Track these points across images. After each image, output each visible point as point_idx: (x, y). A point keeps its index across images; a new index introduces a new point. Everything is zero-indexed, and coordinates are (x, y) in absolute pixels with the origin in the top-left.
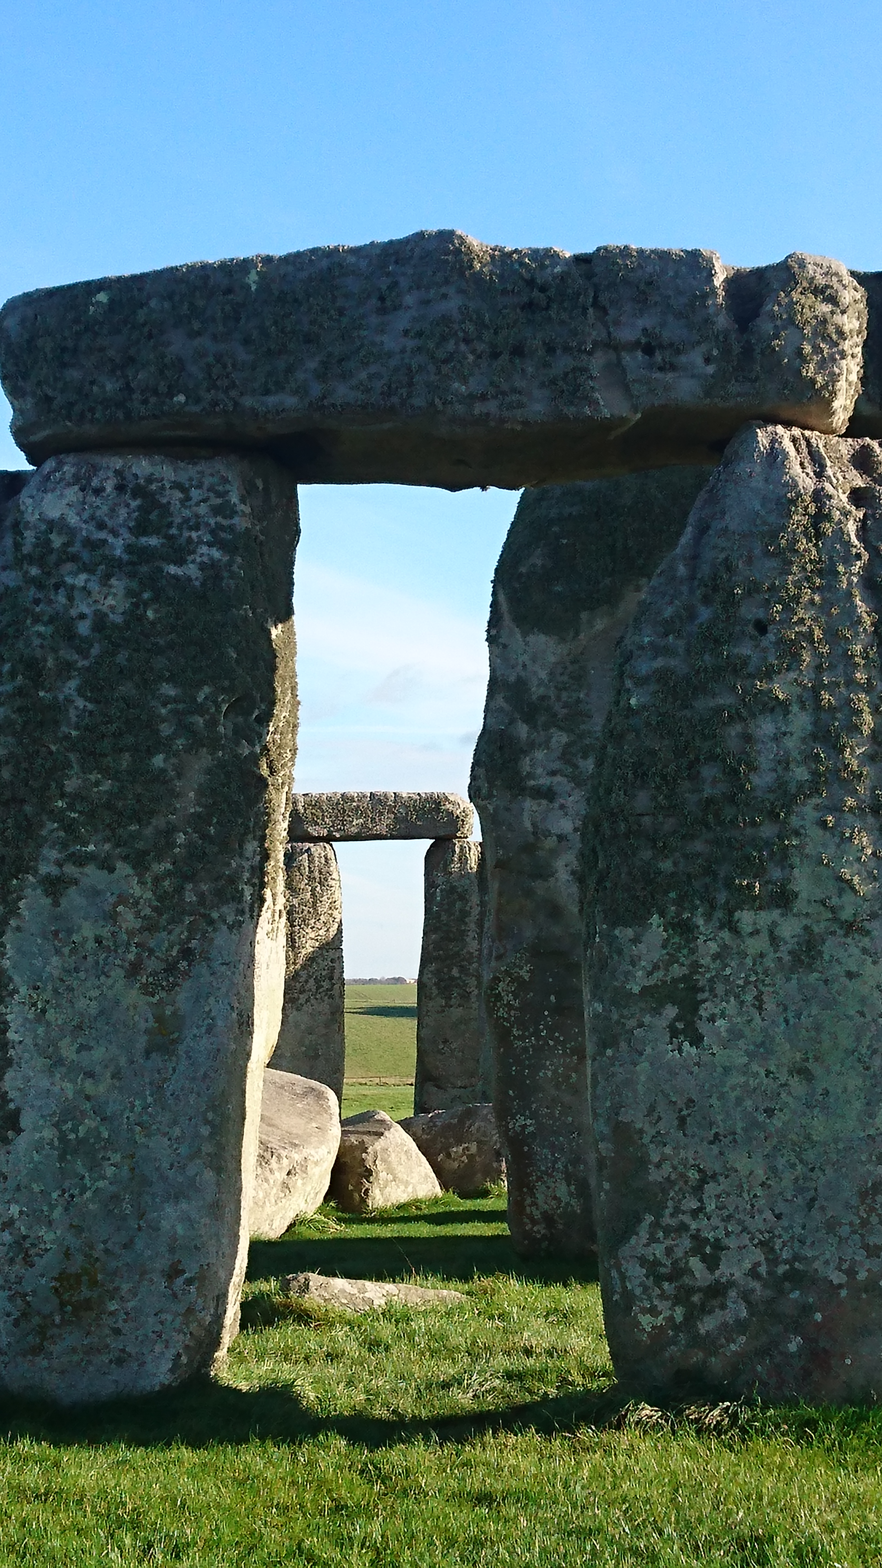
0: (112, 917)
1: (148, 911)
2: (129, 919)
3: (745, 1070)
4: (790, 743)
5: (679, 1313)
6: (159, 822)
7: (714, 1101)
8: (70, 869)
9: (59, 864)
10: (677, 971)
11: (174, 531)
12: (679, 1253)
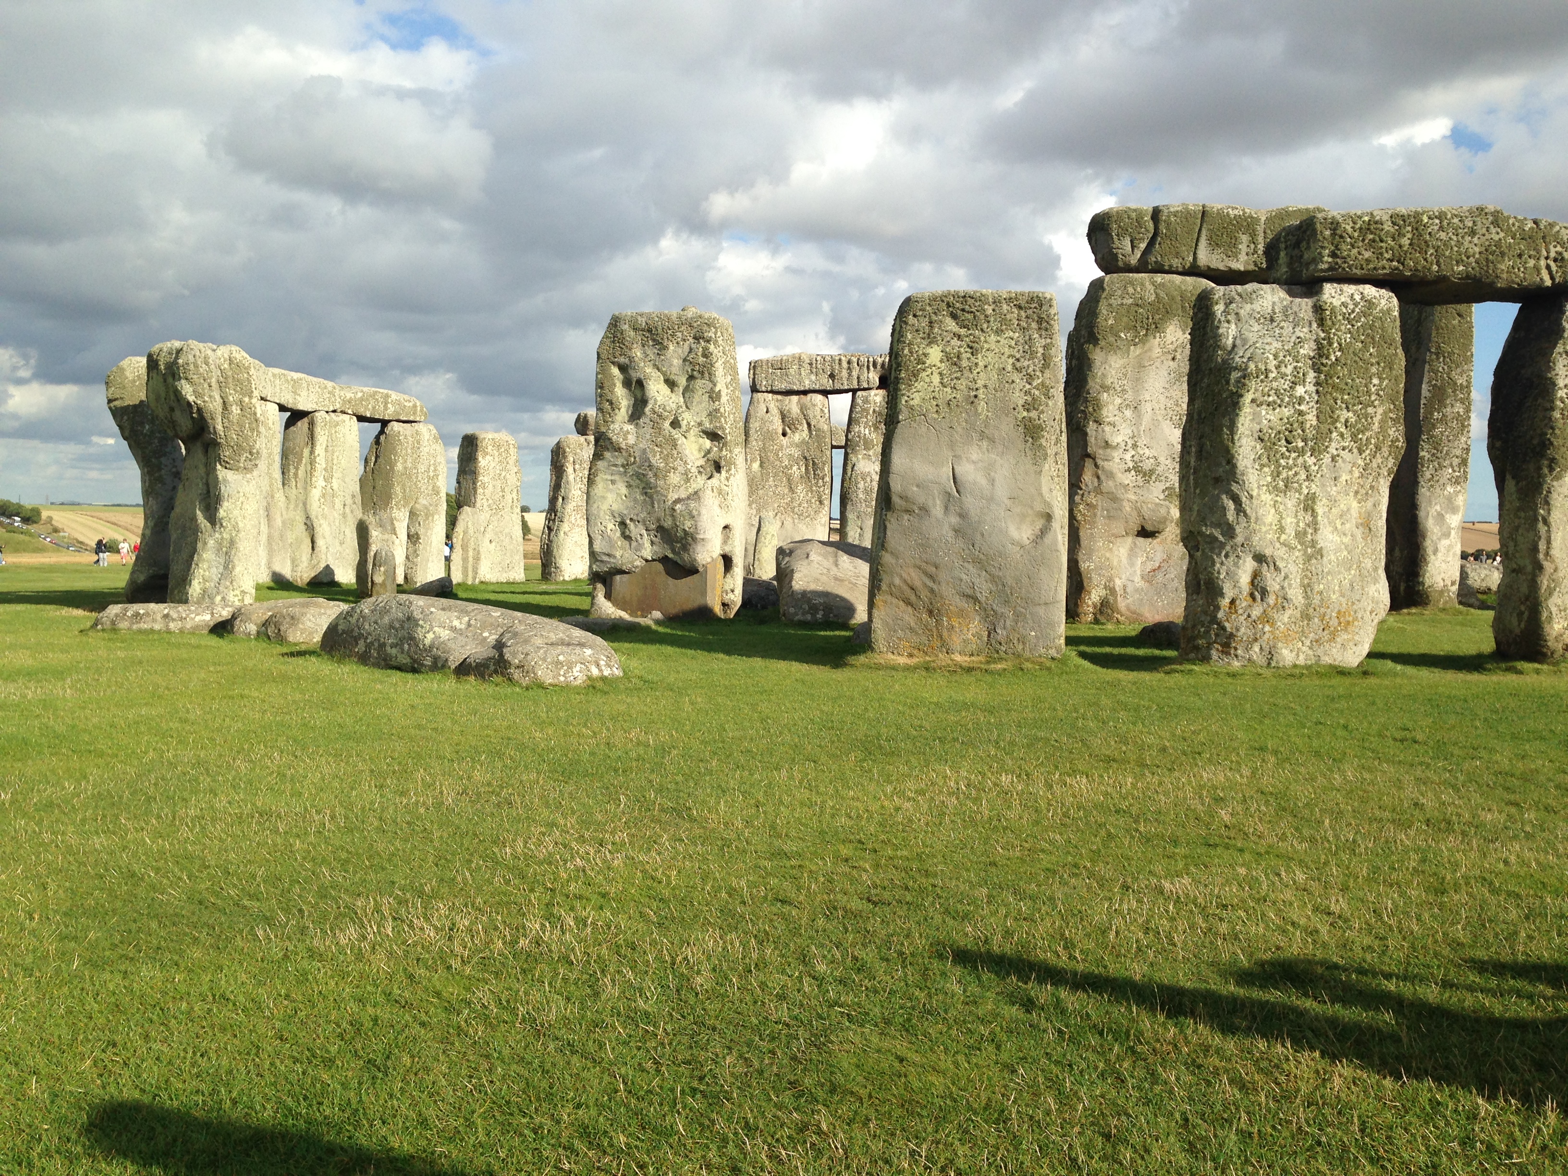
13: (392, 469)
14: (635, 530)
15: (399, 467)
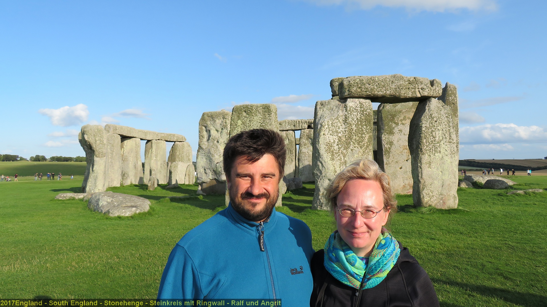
0: (358, 154)
1: (362, 153)
2: (360, 154)
3: (436, 171)
4: (440, 135)
5: (429, 199)
6: (363, 142)
7: (433, 175)
8: (354, 148)
9: (353, 147)
10: (429, 160)
11: (364, 108)
12: (429, 192)
13: (176, 154)
14: (208, 171)
15: (178, 153)
